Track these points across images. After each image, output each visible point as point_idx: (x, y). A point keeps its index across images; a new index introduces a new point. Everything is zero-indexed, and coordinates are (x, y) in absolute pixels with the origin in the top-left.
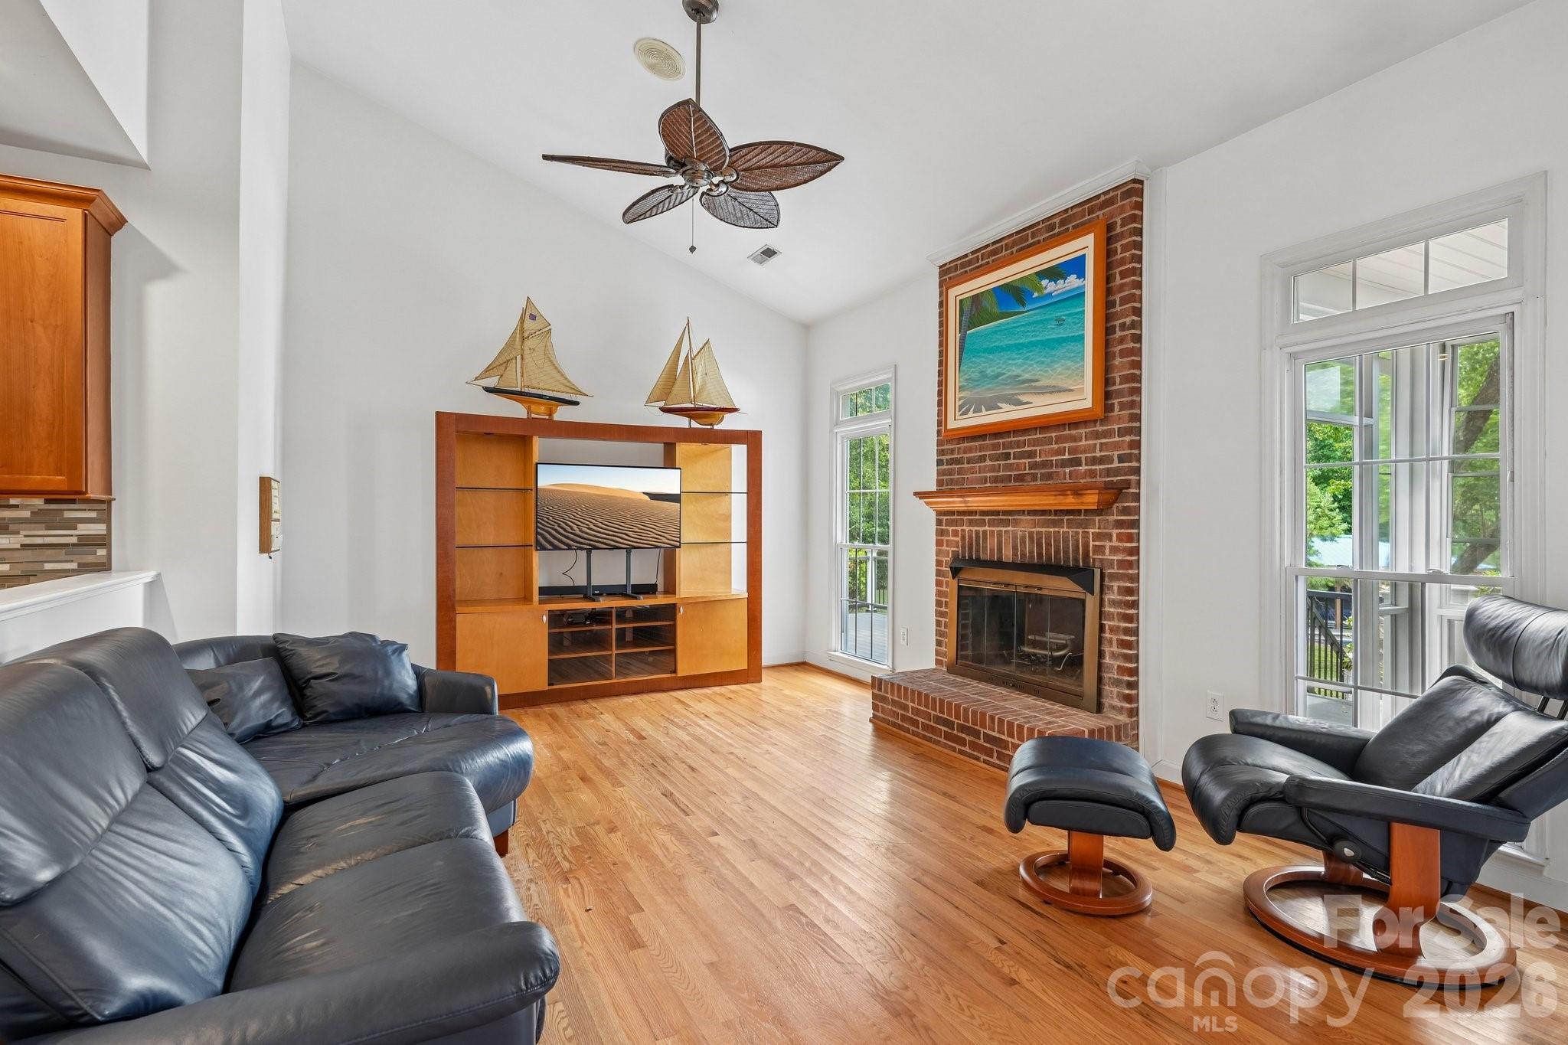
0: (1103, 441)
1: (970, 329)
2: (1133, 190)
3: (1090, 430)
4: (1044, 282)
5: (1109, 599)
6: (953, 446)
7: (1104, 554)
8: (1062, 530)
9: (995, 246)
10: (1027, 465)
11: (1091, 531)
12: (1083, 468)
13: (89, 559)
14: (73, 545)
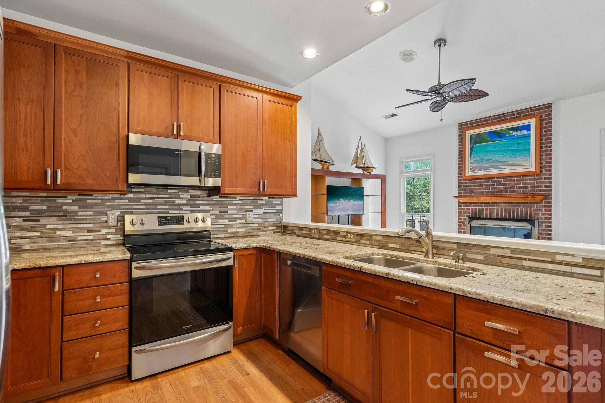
0: (538, 181)
1: (475, 144)
2: (549, 106)
3: (532, 177)
4: (511, 132)
5: (541, 229)
6: (467, 181)
7: (539, 215)
8: (519, 208)
9: (486, 119)
10: (503, 188)
11: (533, 208)
12: (529, 189)
13: (278, 217)
14: (275, 213)
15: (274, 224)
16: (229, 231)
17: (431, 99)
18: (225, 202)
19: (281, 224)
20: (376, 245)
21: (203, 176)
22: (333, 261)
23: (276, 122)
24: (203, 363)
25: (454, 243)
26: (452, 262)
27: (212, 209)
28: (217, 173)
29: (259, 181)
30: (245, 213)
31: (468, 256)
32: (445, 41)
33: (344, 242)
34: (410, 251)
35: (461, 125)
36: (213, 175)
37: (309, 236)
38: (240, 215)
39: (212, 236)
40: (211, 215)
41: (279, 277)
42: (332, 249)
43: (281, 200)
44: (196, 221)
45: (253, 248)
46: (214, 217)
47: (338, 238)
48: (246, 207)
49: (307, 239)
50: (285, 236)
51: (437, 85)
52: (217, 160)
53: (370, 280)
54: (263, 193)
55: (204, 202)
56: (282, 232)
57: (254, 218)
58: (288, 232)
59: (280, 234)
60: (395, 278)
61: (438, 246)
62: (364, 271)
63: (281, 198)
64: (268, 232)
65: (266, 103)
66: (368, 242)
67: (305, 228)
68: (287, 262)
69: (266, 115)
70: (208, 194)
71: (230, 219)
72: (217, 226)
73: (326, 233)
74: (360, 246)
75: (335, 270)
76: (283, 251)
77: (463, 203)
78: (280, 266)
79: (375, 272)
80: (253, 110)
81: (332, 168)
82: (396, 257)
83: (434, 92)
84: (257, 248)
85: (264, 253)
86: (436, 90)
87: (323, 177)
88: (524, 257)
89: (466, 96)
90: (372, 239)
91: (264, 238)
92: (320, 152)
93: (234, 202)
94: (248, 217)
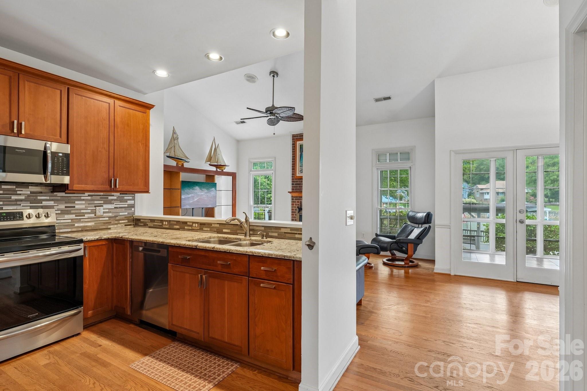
6: (297, 180)
13: (130, 211)
14: (126, 207)
15: (126, 218)
16: (76, 225)
17: (268, 116)
18: (72, 198)
19: (133, 217)
20: (214, 231)
21: (49, 174)
22: (177, 243)
23: (128, 126)
24: (50, 347)
25: (262, 226)
26: (260, 238)
27: (56, 204)
28: (65, 171)
29: (110, 179)
30: (95, 208)
31: (270, 234)
32: (277, 74)
33: (191, 230)
34: (237, 234)
35: (294, 136)
36: (60, 173)
37: (161, 227)
38: (89, 209)
39: (57, 231)
40: (56, 210)
41: (131, 262)
42: (178, 236)
43: (133, 195)
44: (38, 216)
45: (105, 239)
46: (59, 212)
47: (186, 228)
48: (96, 202)
49: (158, 230)
50: (137, 228)
51: (271, 107)
52: (65, 159)
53: (203, 253)
54: (115, 190)
55: (48, 198)
56: (134, 225)
57: (104, 212)
58: (140, 224)
59: (132, 226)
60: (218, 250)
61: (254, 229)
62: (199, 248)
63: (133, 194)
64: (119, 225)
65: (118, 109)
66: (209, 229)
67: (157, 220)
68: (138, 249)
69: (118, 119)
70: (52, 190)
71: (77, 214)
72: (62, 221)
73: (176, 223)
74: (202, 233)
75: (178, 250)
76: (135, 239)
77: (295, 197)
78: (132, 253)
79: (205, 248)
80: (105, 114)
81: (186, 165)
82: (226, 238)
83: (269, 112)
84: (109, 239)
85: (115, 243)
86: (270, 111)
87: (178, 173)
88: (295, 232)
89: (292, 118)
90: (211, 226)
91: (116, 231)
92: (174, 150)
93: (82, 198)
94: (97, 212)
